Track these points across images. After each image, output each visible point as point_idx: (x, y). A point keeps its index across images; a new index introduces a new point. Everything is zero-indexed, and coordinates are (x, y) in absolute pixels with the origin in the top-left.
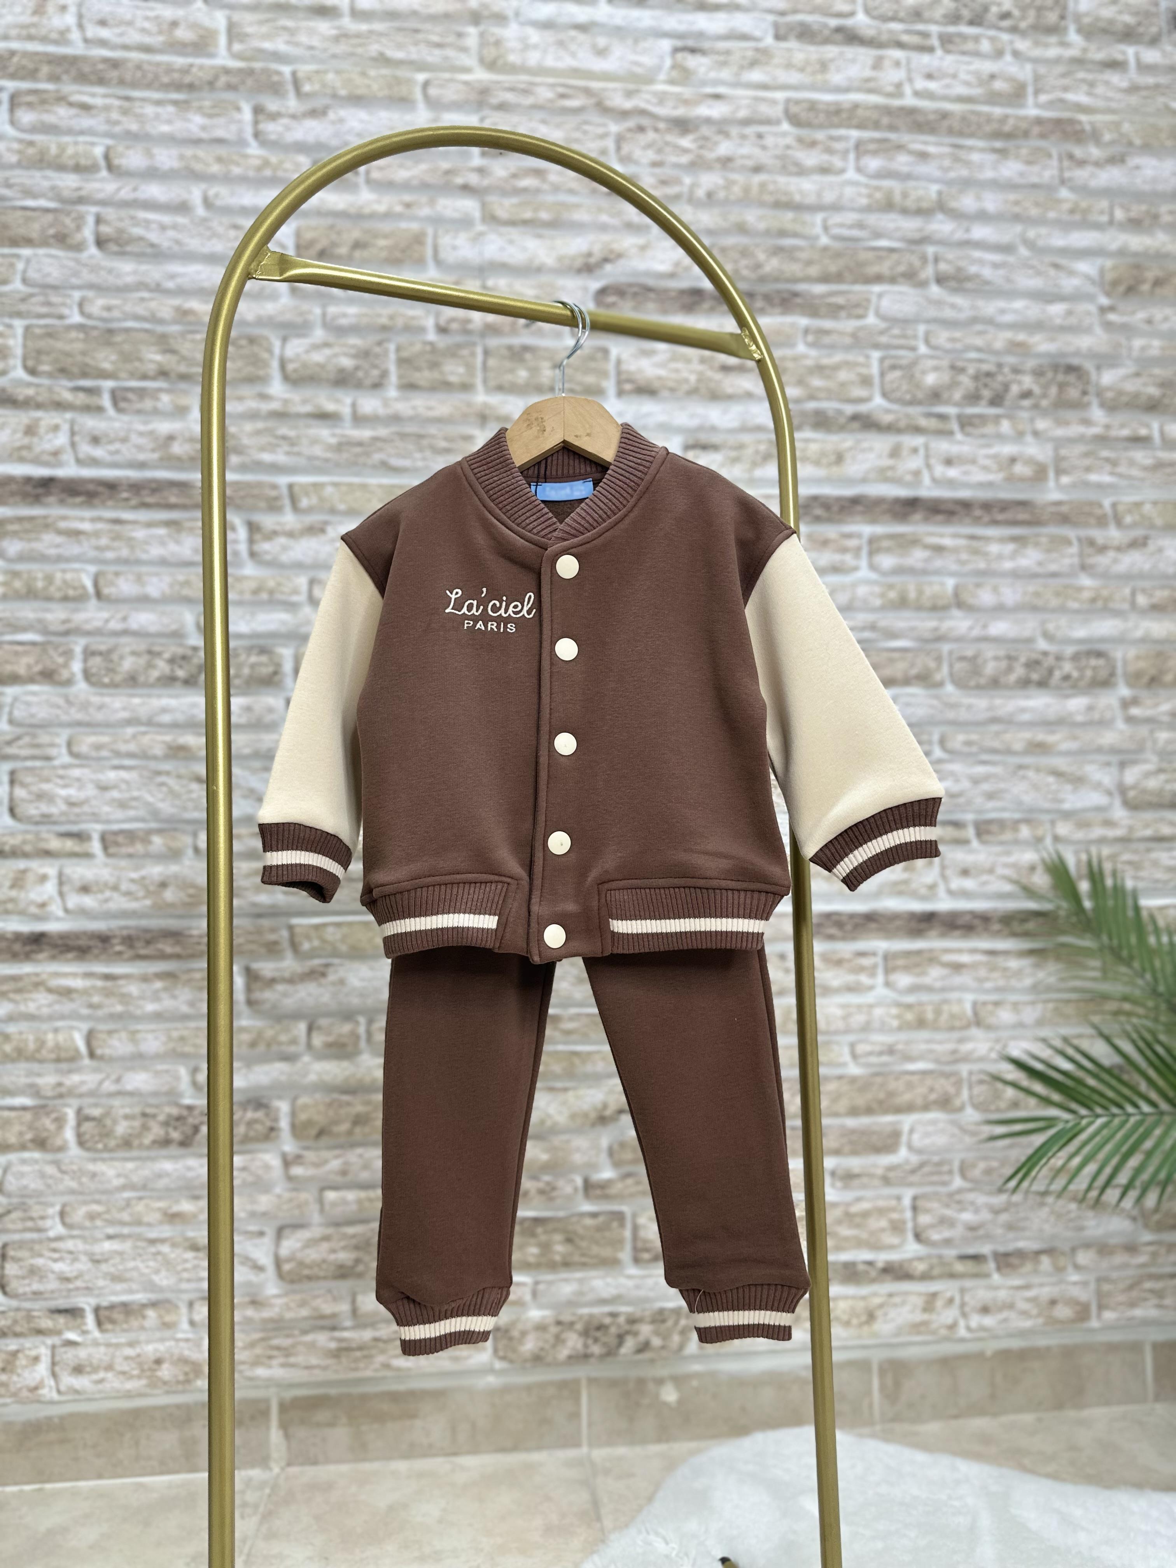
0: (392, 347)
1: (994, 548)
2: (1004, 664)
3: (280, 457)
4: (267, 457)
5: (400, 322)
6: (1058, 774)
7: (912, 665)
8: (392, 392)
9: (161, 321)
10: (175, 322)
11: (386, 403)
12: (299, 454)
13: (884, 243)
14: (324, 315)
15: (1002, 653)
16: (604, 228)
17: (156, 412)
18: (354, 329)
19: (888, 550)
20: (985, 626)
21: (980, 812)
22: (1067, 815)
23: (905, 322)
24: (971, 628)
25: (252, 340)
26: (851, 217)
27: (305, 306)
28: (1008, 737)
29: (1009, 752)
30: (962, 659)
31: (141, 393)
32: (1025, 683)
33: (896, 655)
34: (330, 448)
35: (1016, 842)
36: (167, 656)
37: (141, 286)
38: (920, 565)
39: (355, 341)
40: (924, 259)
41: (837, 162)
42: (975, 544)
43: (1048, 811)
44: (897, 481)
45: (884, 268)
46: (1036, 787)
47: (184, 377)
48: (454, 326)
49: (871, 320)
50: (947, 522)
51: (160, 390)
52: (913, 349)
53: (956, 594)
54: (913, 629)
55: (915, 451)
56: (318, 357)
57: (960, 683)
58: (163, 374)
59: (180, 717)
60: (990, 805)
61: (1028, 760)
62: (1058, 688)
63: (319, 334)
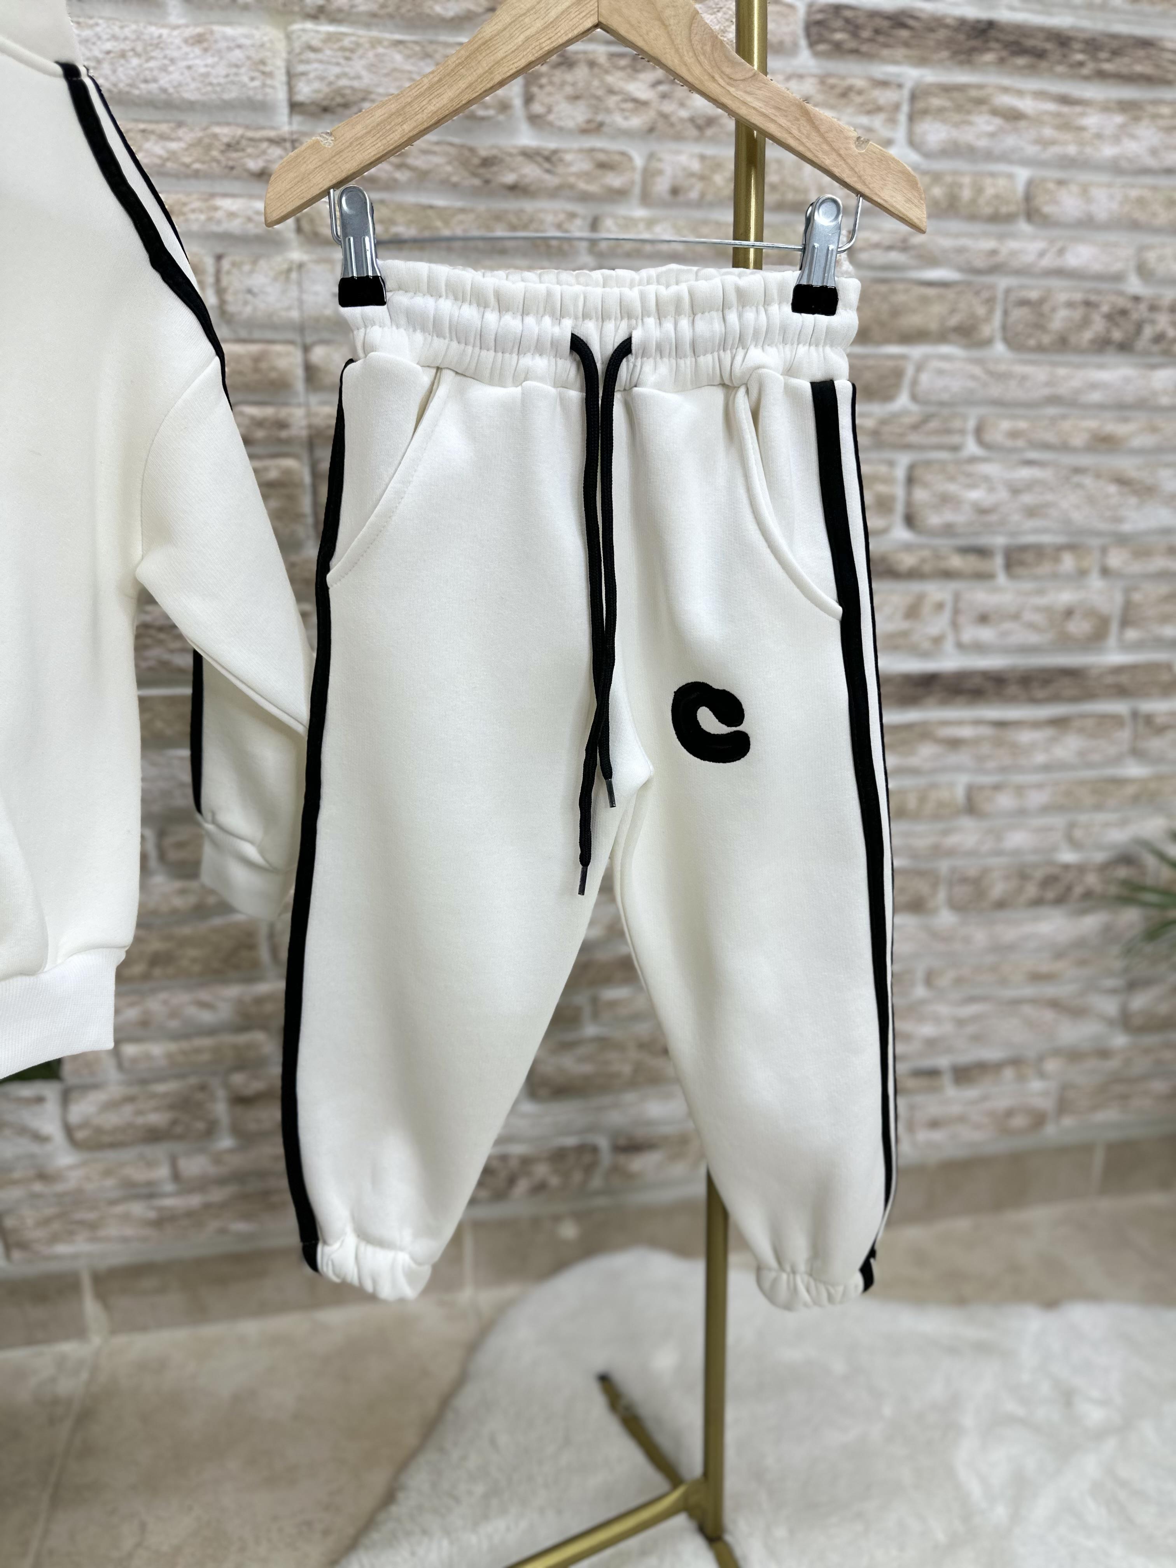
1: (1092, 121)
2: (1077, 314)
6: (1122, 481)
7: (953, 311)
15: (1078, 296)
20: (1061, 252)
21: (1013, 534)
22: (1122, 540)
24: (1042, 254)
28: (1067, 425)
29: (1065, 447)
30: (1024, 303)
32: (1102, 345)
33: (931, 292)
35: (1055, 576)
38: (982, 143)
42: (1065, 109)
43: (1099, 534)
46: (1091, 500)
50: (1032, 70)
53: (1028, 198)
54: (960, 251)
57: (1013, 342)
60: (1030, 524)
61: (1086, 460)
62: (1147, 353)
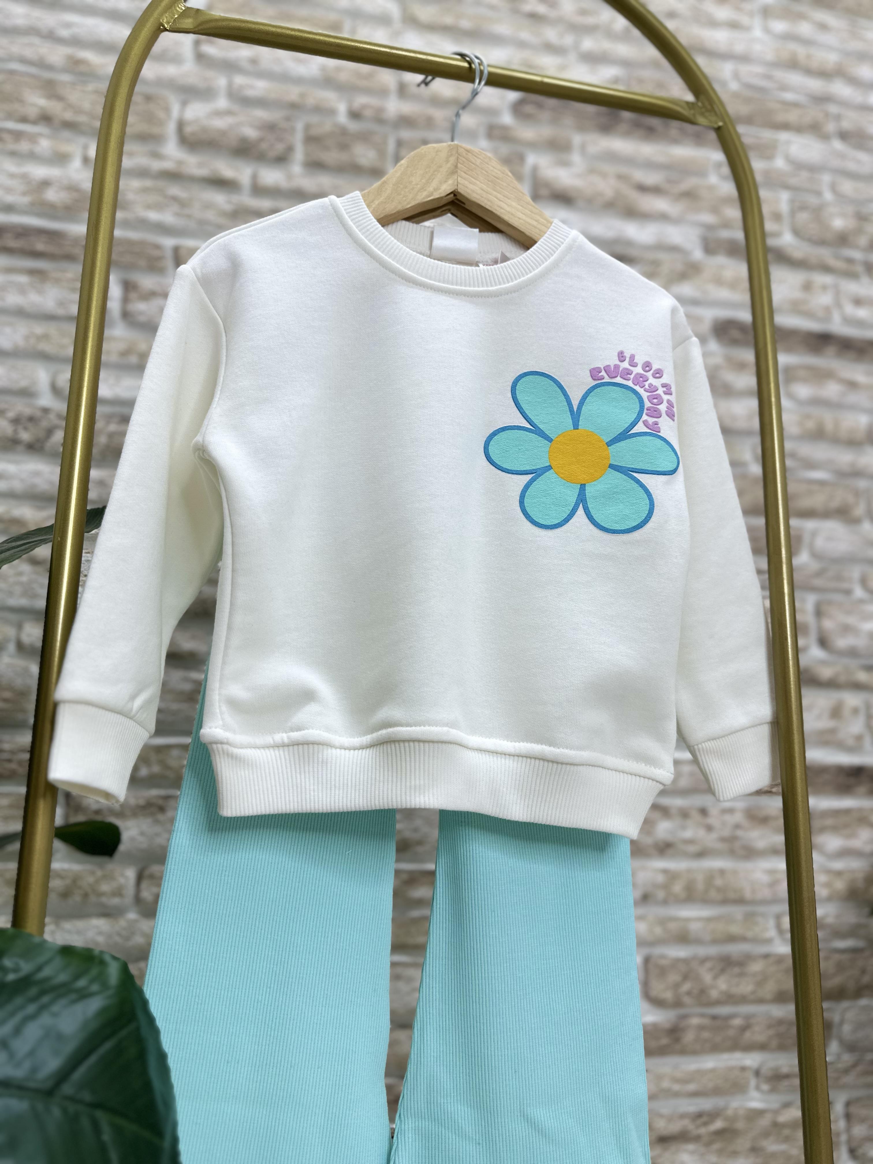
0: (299, 126)
3: (167, 217)
4: (153, 216)
5: (310, 101)
8: (297, 168)
9: (50, 68)
10: (65, 70)
11: (290, 177)
12: (189, 216)
13: (789, 96)
14: (230, 85)
16: (522, 45)
17: (32, 157)
18: (260, 102)
19: (805, 380)
23: (813, 169)
25: (148, 98)
26: (759, 69)
27: (210, 74)
31: (18, 135)
34: (225, 214)
36: (11, 414)
37: (32, 31)
39: (261, 114)
40: (827, 115)
41: (745, 20)
44: (809, 314)
45: (792, 117)
47: (69, 126)
48: (368, 113)
49: (780, 163)
51: (41, 135)
52: (819, 194)
55: (824, 288)
56: (220, 123)
58: (45, 118)
59: (17, 486)
63: (222, 103)
